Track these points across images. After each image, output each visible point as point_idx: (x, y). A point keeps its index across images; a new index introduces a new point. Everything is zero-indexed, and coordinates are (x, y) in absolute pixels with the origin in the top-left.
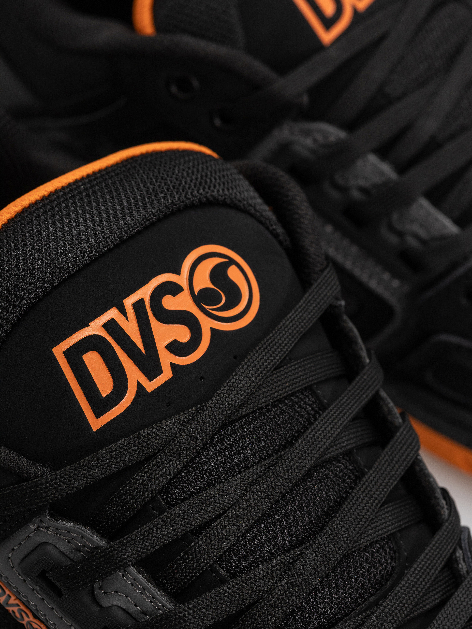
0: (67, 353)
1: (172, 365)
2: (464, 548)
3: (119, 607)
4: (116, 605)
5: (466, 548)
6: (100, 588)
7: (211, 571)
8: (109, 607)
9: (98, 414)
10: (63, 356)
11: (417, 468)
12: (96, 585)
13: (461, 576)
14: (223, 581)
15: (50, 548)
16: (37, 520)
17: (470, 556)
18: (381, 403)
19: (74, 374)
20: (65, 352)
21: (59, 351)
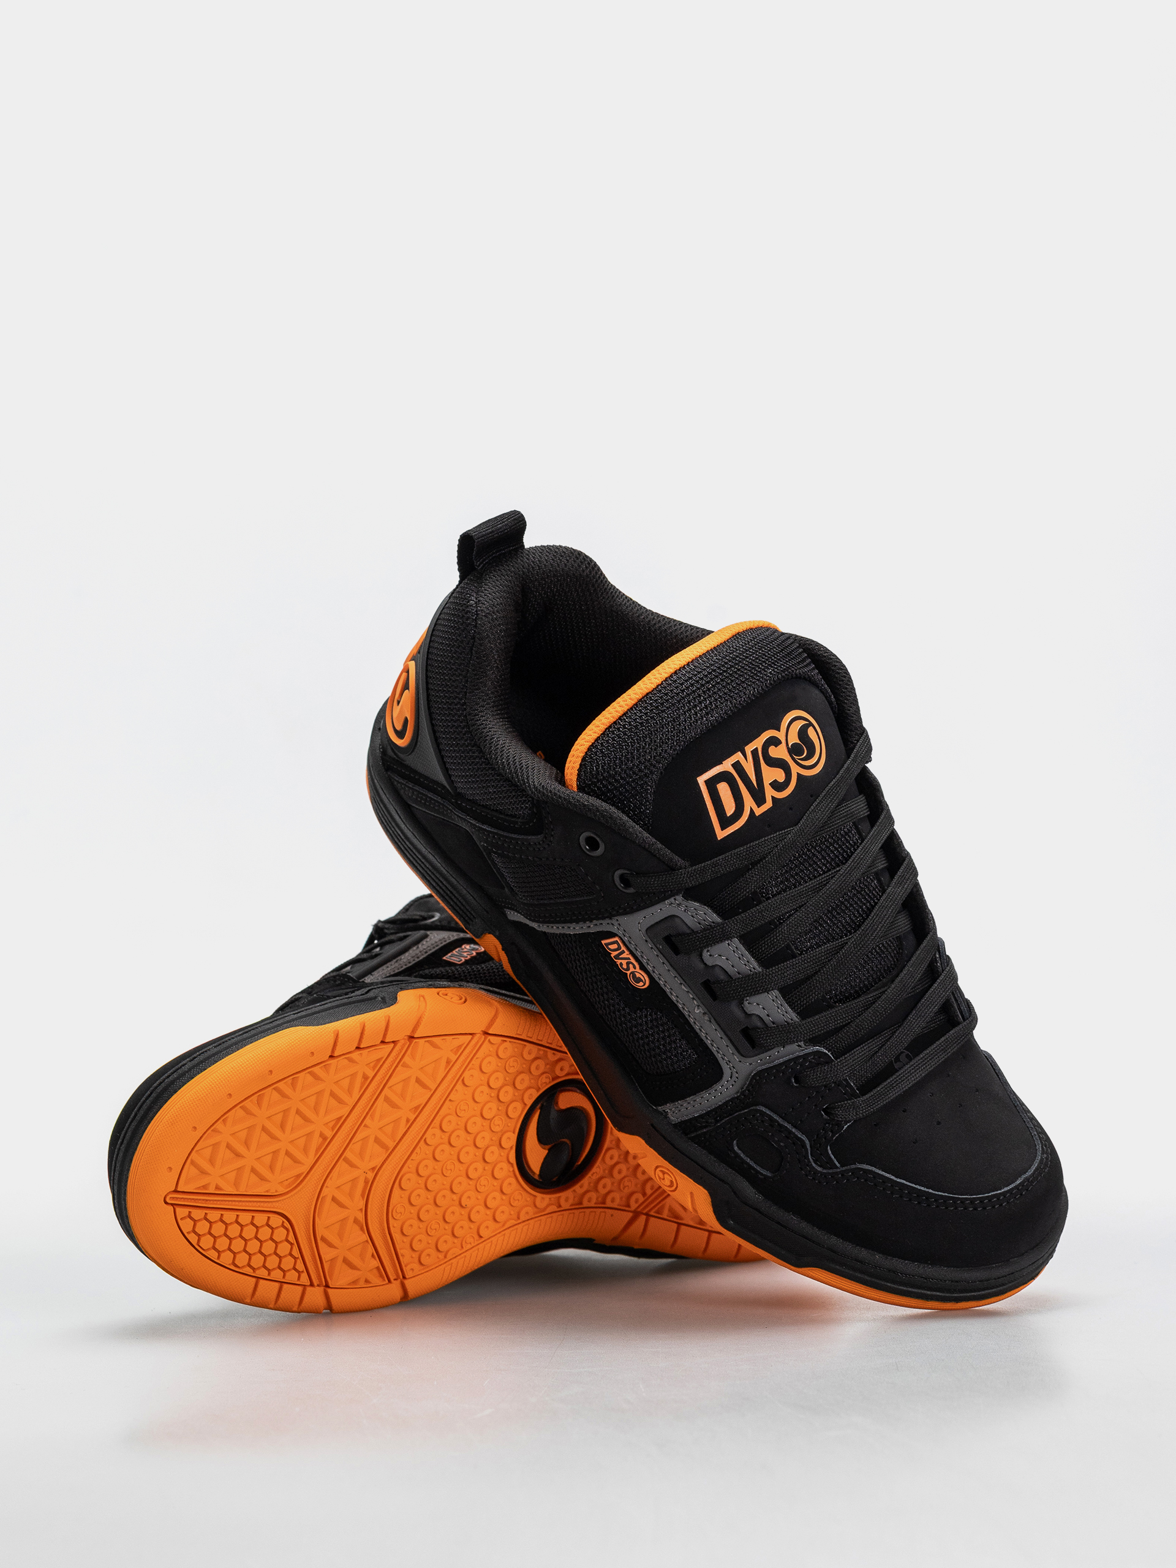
0: (707, 782)
1: (772, 797)
3: (720, 966)
4: (718, 965)
6: (707, 953)
7: (787, 949)
8: (713, 965)
9: (723, 828)
10: (704, 784)
12: (706, 950)
14: (794, 957)
15: (677, 918)
16: (672, 898)
19: (711, 798)
20: (705, 782)
21: (701, 780)
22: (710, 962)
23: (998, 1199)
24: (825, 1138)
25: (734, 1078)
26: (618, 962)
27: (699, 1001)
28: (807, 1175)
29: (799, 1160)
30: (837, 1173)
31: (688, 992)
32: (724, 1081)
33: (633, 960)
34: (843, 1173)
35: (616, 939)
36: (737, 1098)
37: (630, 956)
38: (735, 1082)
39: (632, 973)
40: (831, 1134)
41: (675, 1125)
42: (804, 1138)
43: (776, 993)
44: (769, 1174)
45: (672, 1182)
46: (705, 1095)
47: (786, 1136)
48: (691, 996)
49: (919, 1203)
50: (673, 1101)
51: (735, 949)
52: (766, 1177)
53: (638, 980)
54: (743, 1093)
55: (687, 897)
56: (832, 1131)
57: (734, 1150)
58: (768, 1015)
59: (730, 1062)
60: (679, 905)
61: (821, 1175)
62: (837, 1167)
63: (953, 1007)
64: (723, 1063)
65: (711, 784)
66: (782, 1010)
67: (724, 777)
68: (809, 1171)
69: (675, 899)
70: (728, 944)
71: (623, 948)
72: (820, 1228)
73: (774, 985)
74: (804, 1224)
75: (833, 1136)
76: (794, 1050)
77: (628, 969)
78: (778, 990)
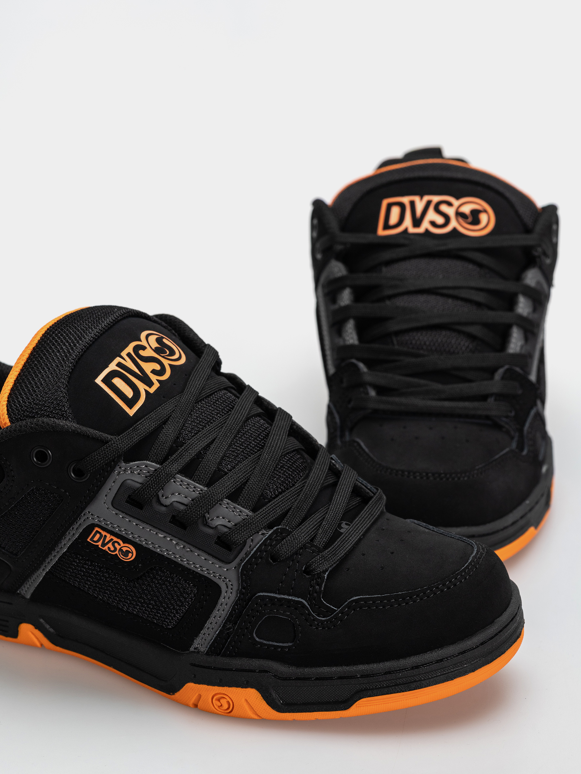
0: (103, 381)
1: (157, 380)
2: (335, 459)
3: (177, 502)
4: (175, 501)
5: (336, 459)
6: (163, 496)
7: (218, 470)
8: (172, 504)
9: (131, 407)
10: (102, 383)
11: (295, 427)
12: (160, 494)
13: (339, 471)
14: (226, 474)
15: (129, 481)
16: (118, 468)
17: (340, 462)
18: (263, 401)
19: (111, 390)
20: (102, 381)
21: (99, 381)
22: (168, 502)
23: (462, 575)
24: (316, 593)
25: (230, 587)
26: (106, 548)
27: (176, 539)
28: (317, 628)
29: (305, 619)
30: (338, 614)
31: (165, 537)
32: (223, 594)
33: (115, 539)
34: (342, 612)
35: (97, 529)
36: (239, 599)
37: (112, 537)
38: (232, 589)
39: (121, 550)
40: (317, 587)
41: (207, 654)
42: (300, 599)
43: (226, 501)
44: (290, 644)
45: (228, 702)
46: (215, 612)
47: (287, 606)
48: (169, 539)
49: (407, 604)
50: (197, 635)
51: (181, 482)
52: (289, 647)
53: (126, 553)
54: (241, 593)
55: (127, 461)
56: (318, 585)
57: (258, 642)
58: (229, 522)
59: (221, 576)
60: (125, 471)
61: (327, 622)
62: (336, 611)
63: (362, 488)
64: (216, 580)
65: (107, 381)
66: (237, 512)
67: (113, 374)
68: (317, 624)
69: (120, 468)
70: (174, 482)
71: (104, 533)
72: (347, 665)
73: (221, 495)
74: (334, 669)
75: (320, 588)
76: (260, 538)
77: (115, 549)
78: (226, 498)
